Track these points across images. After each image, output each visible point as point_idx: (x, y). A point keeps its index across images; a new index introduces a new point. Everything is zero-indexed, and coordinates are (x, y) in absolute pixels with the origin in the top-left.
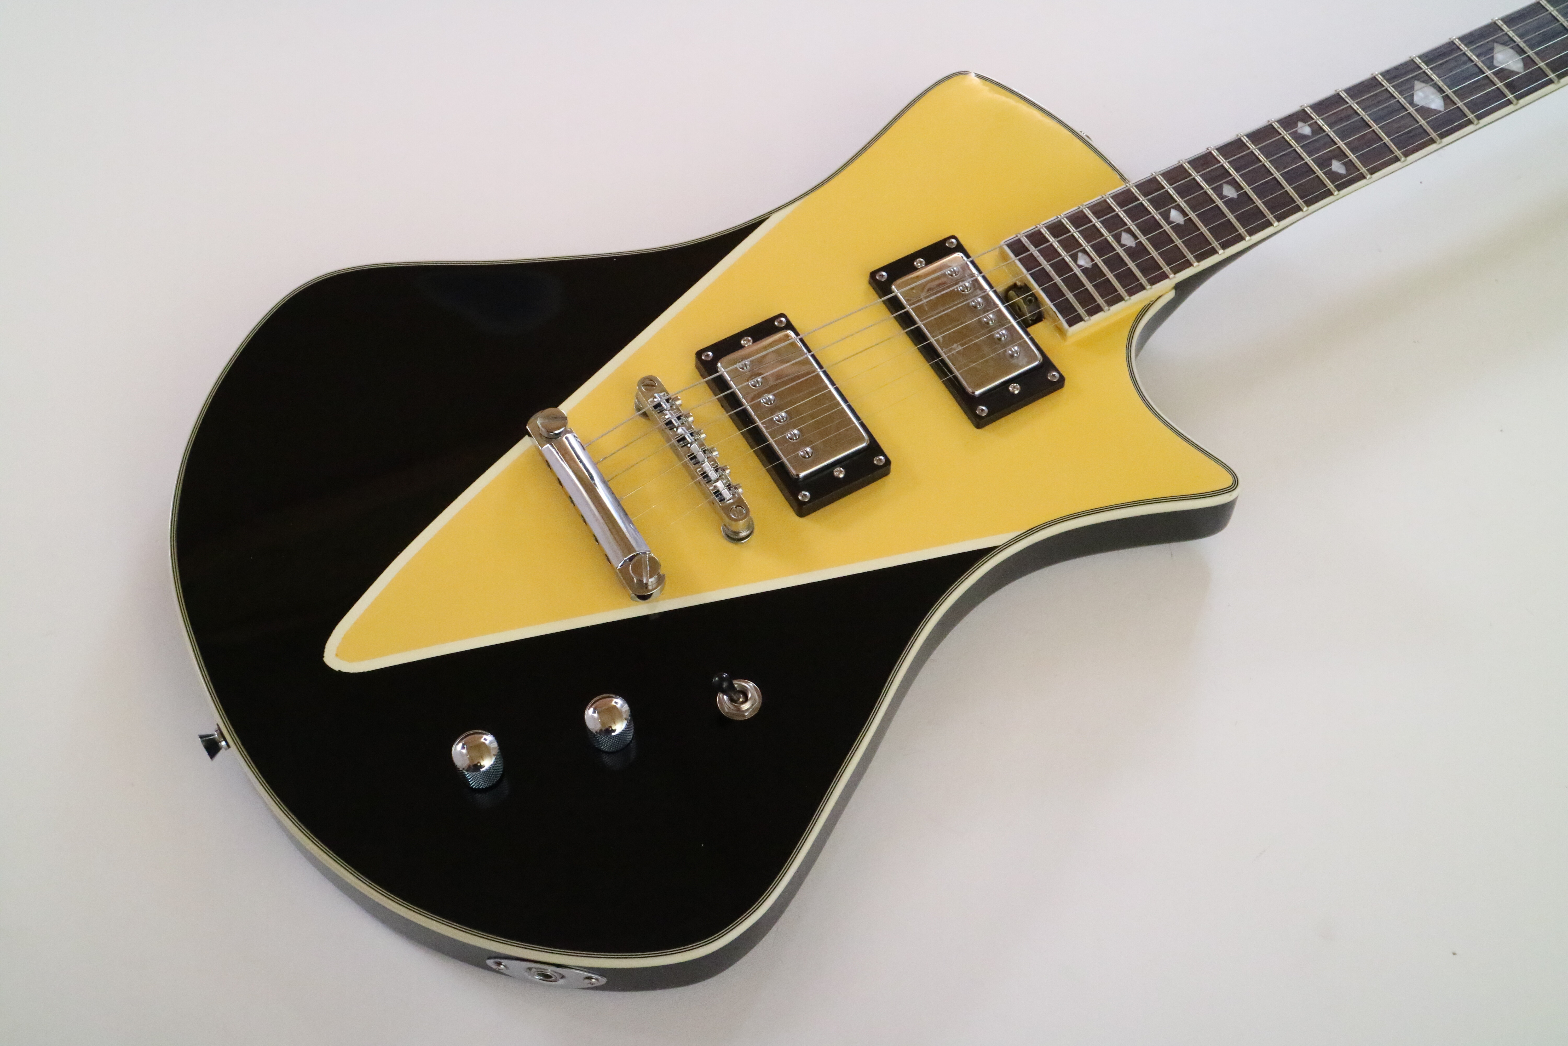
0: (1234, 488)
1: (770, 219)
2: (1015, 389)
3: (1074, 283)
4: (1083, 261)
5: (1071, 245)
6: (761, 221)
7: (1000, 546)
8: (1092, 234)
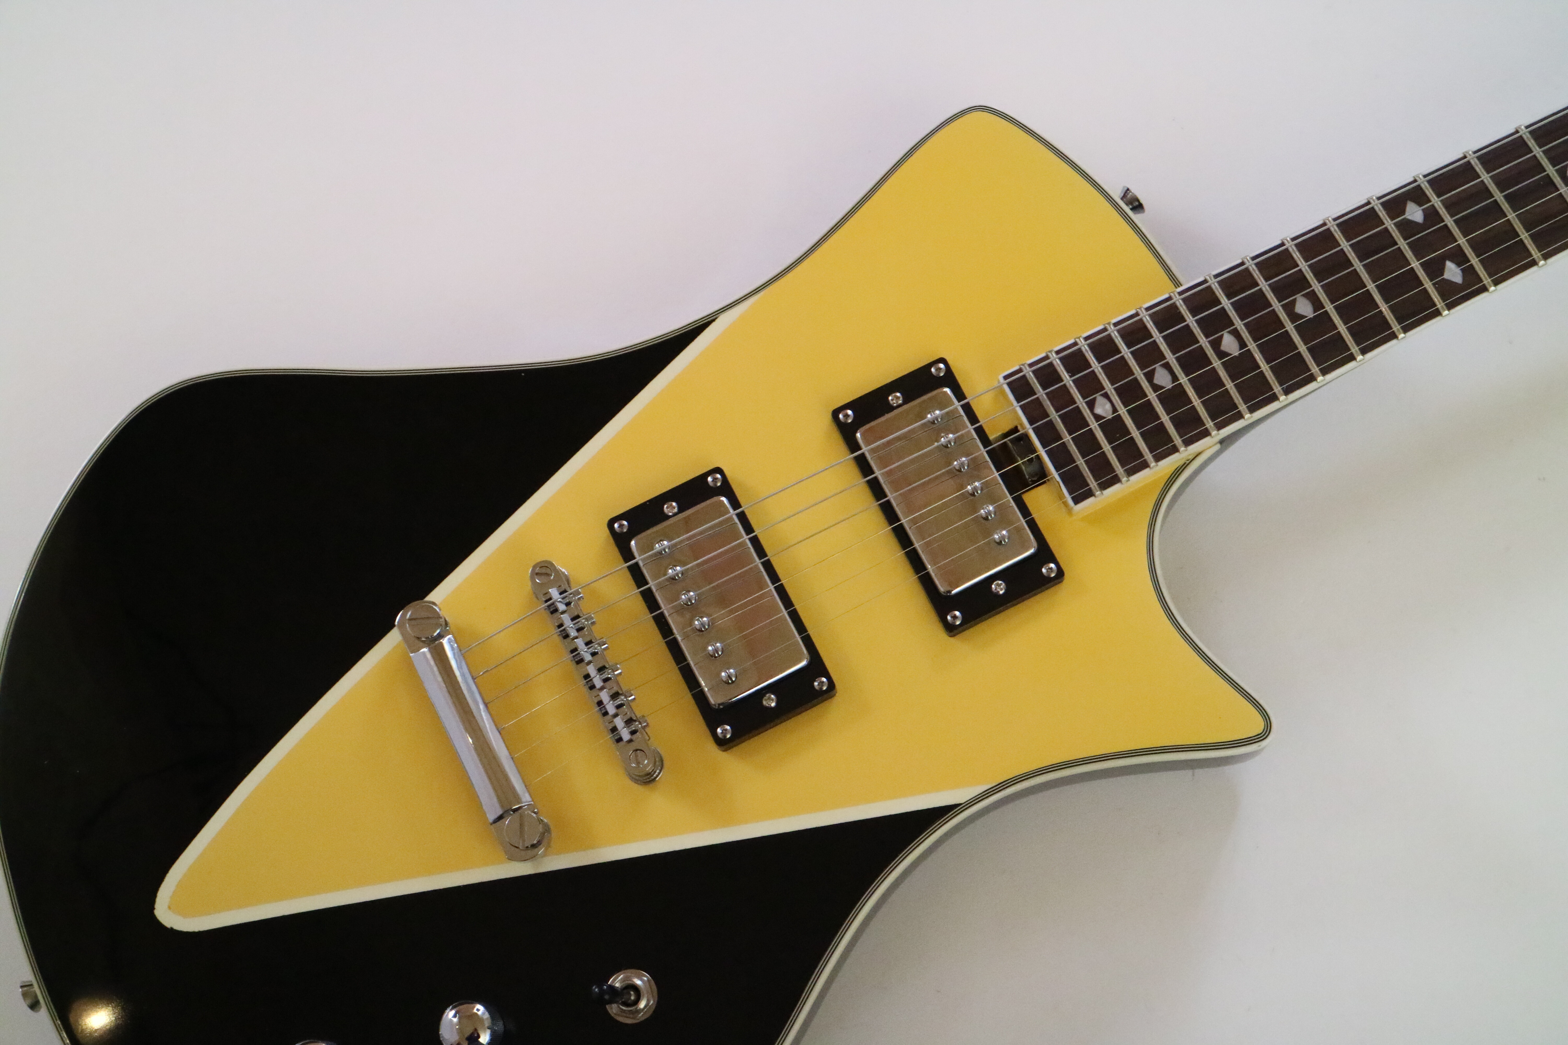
0: (1267, 734)
1: (717, 321)
2: (999, 587)
3: (1088, 444)
4: (1103, 408)
5: (1090, 386)
6: (706, 323)
7: (961, 804)
8: (1118, 370)
